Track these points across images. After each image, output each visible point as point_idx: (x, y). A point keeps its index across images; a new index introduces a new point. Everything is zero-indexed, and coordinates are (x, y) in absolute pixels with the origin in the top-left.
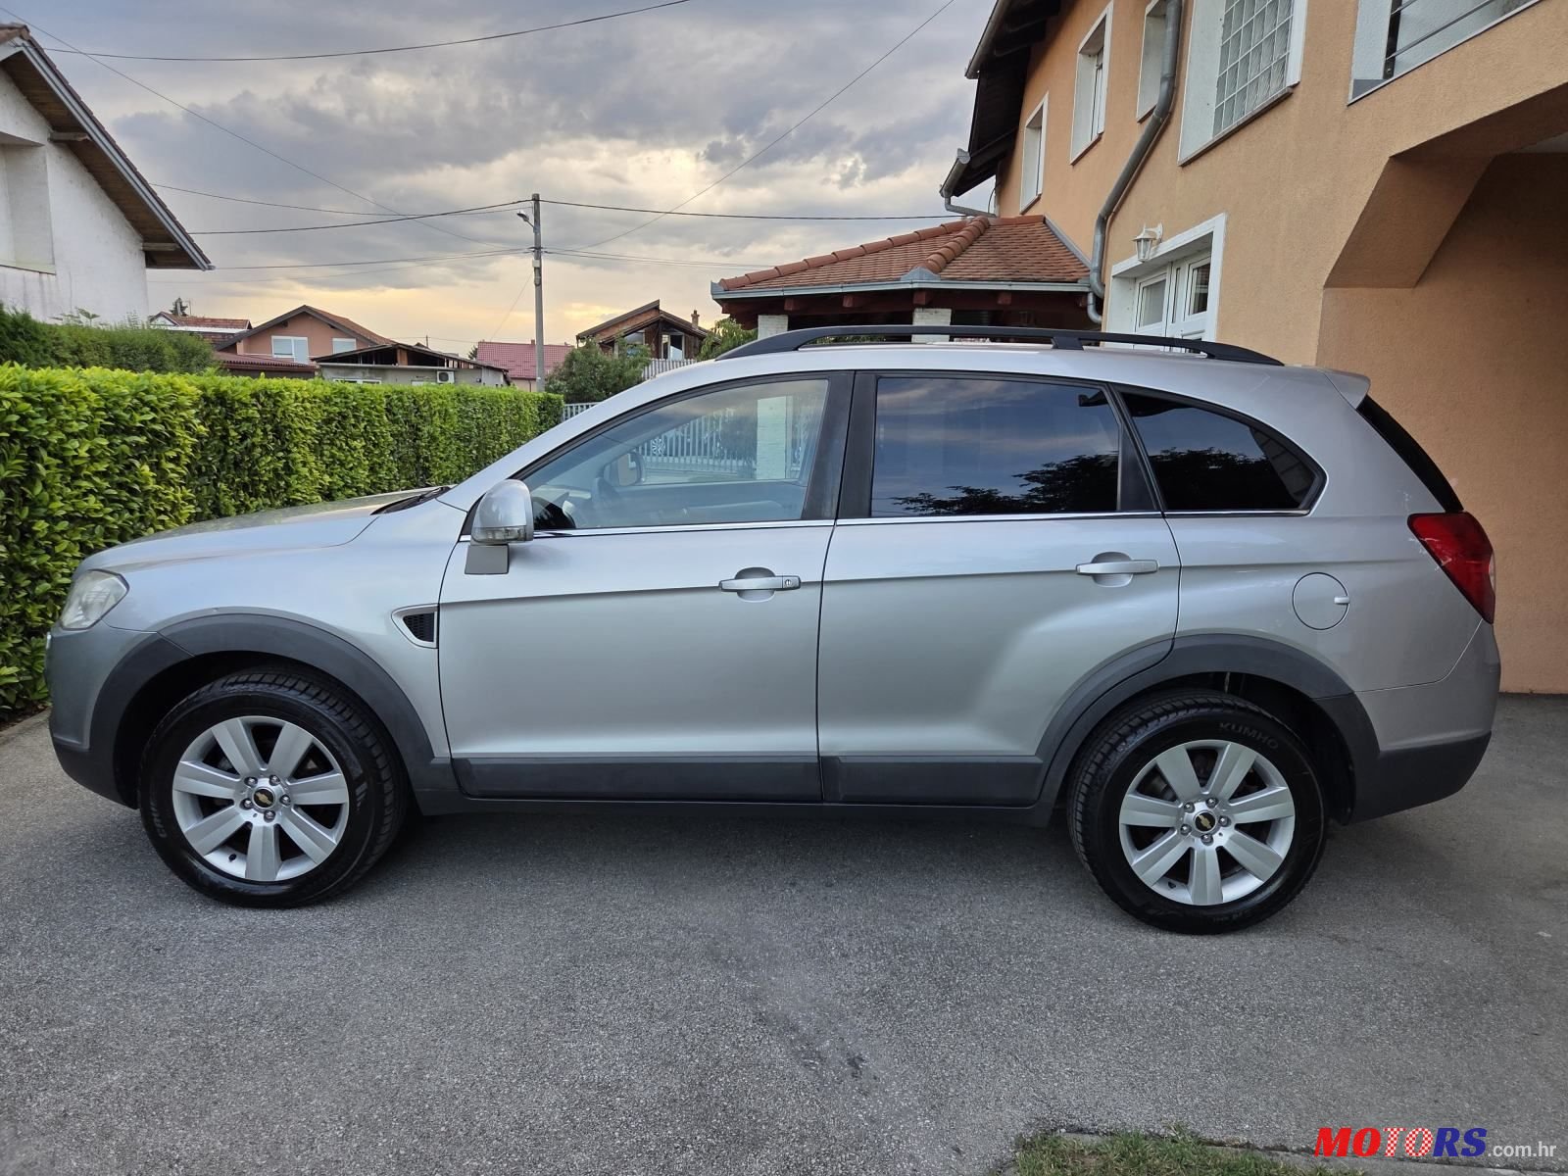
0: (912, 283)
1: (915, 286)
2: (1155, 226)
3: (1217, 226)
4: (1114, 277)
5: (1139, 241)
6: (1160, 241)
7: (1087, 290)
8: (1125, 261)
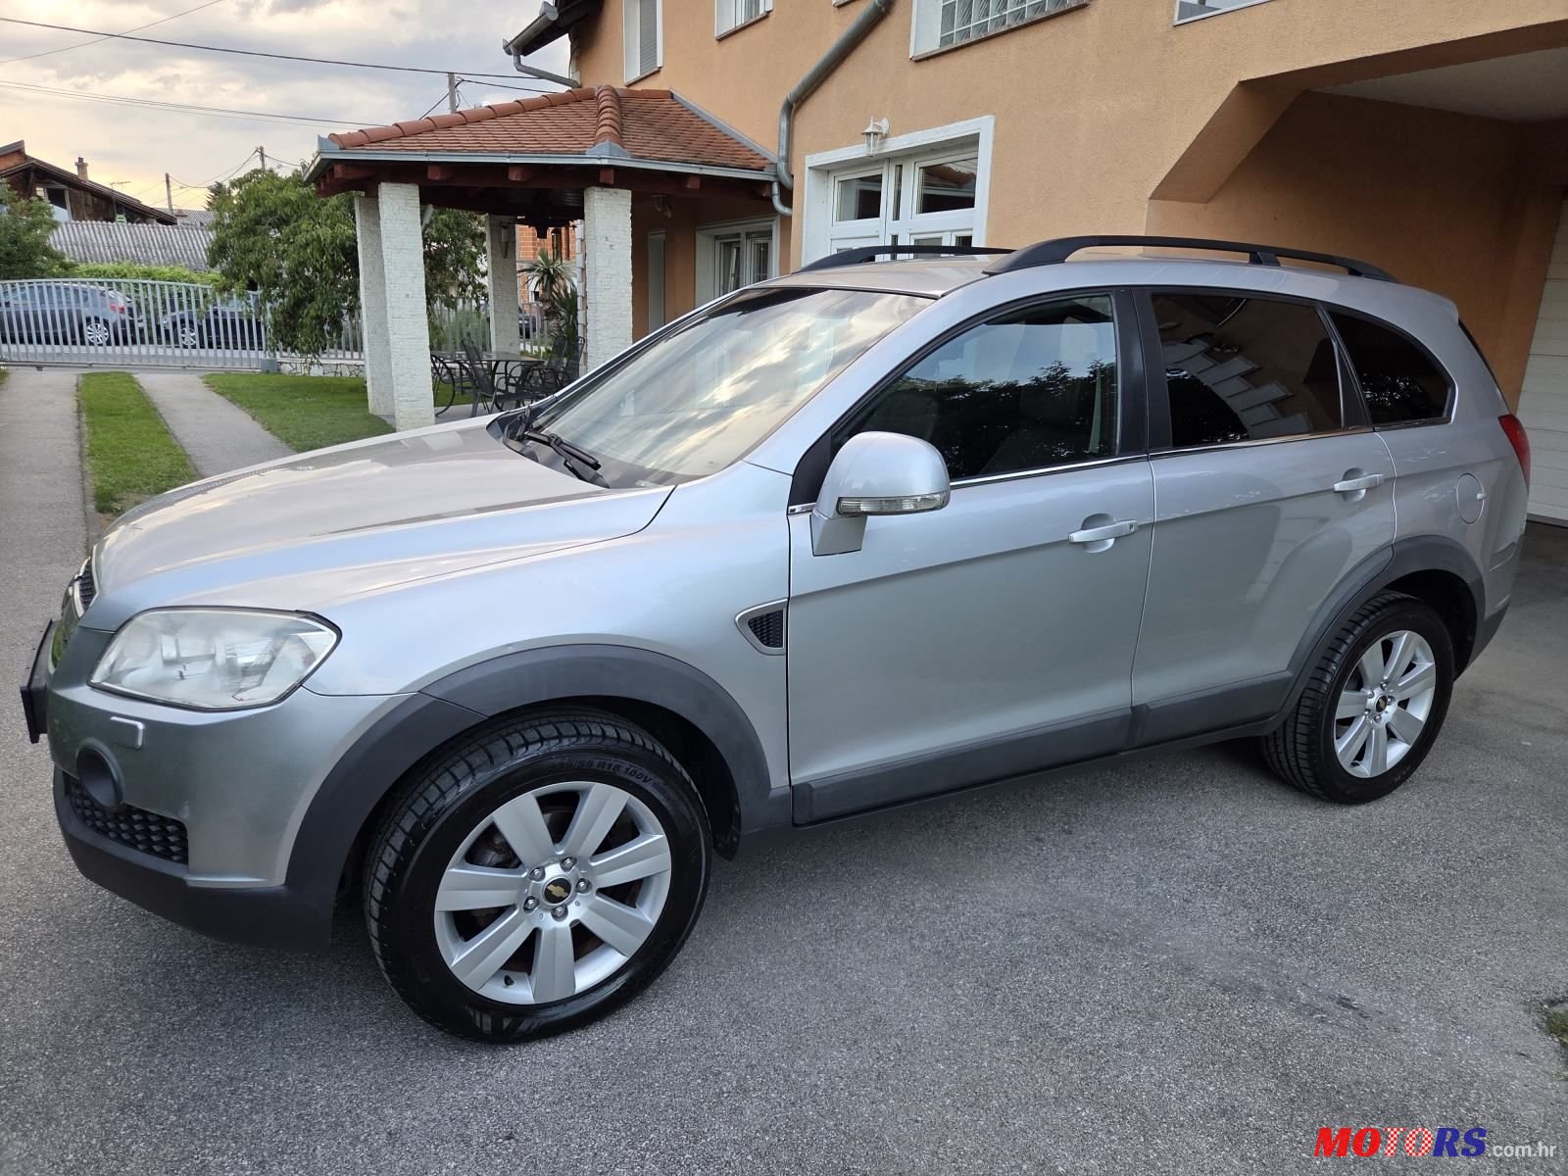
0: (600, 159)
1: (605, 162)
2: (880, 121)
3: (984, 126)
4: (810, 168)
5: (869, 134)
6: (886, 137)
7: (772, 179)
8: (829, 153)
